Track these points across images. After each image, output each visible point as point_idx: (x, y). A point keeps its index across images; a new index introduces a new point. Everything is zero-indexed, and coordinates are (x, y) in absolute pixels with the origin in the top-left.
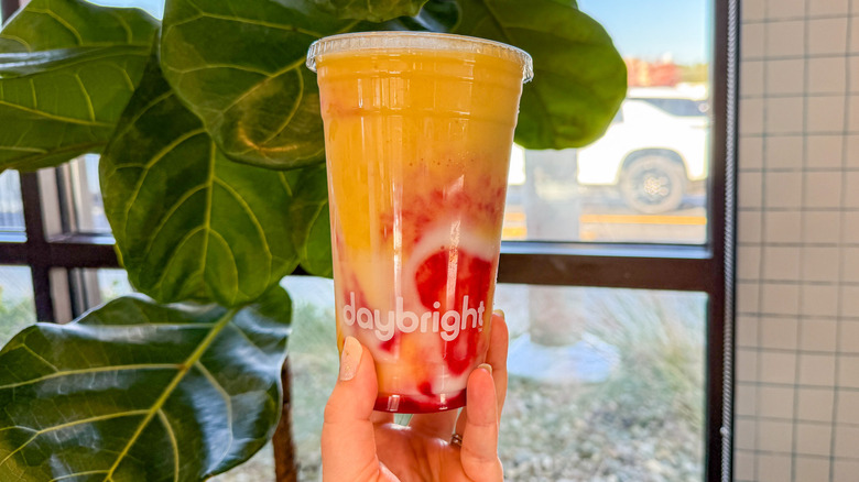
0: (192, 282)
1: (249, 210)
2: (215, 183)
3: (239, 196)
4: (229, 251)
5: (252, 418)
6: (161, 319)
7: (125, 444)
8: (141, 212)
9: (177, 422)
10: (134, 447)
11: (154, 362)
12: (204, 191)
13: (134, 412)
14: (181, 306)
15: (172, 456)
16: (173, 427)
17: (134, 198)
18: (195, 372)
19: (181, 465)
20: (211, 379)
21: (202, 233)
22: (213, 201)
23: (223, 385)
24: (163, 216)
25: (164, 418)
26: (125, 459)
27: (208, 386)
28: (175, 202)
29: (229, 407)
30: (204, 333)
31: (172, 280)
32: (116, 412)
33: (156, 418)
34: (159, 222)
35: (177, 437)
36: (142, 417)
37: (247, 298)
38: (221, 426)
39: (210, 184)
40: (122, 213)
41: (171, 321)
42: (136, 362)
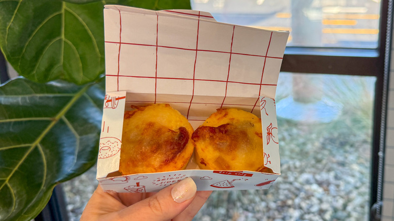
0: (55, 71)
1: (87, 27)
2: (66, 11)
3: (80, 19)
4: (76, 52)
5: (89, 149)
6: (42, 91)
7: (16, 164)
8: (17, 28)
9: (48, 151)
10: (22, 165)
11: (36, 116)
12: (60, 15)
13: (23, 145)
14: (54, 83)
15: (42, 171)
16: (46, 154)
17: (12, 20)
18: (61, 122)
19: (47, 176)
20: (70, 126)
21: (60, 41)
22: (65, 22)
23: (76, 129)
24: (33, 31)
25: (40, 148)
26: (16, 172)
27: (68, 130)
28: (40, 23)
29: (78, 143)
30: (68, 99)
31: (43, 69)
32: (11, 145)
33: (36, 148)
34: (30, 35)
35: (47, 160)
36: (28, 148)
37: (88, 80)
38: (72, 153)
39: (63, 11)
40: (5, 29)
41: (48, 92)
42: (25, 117)
